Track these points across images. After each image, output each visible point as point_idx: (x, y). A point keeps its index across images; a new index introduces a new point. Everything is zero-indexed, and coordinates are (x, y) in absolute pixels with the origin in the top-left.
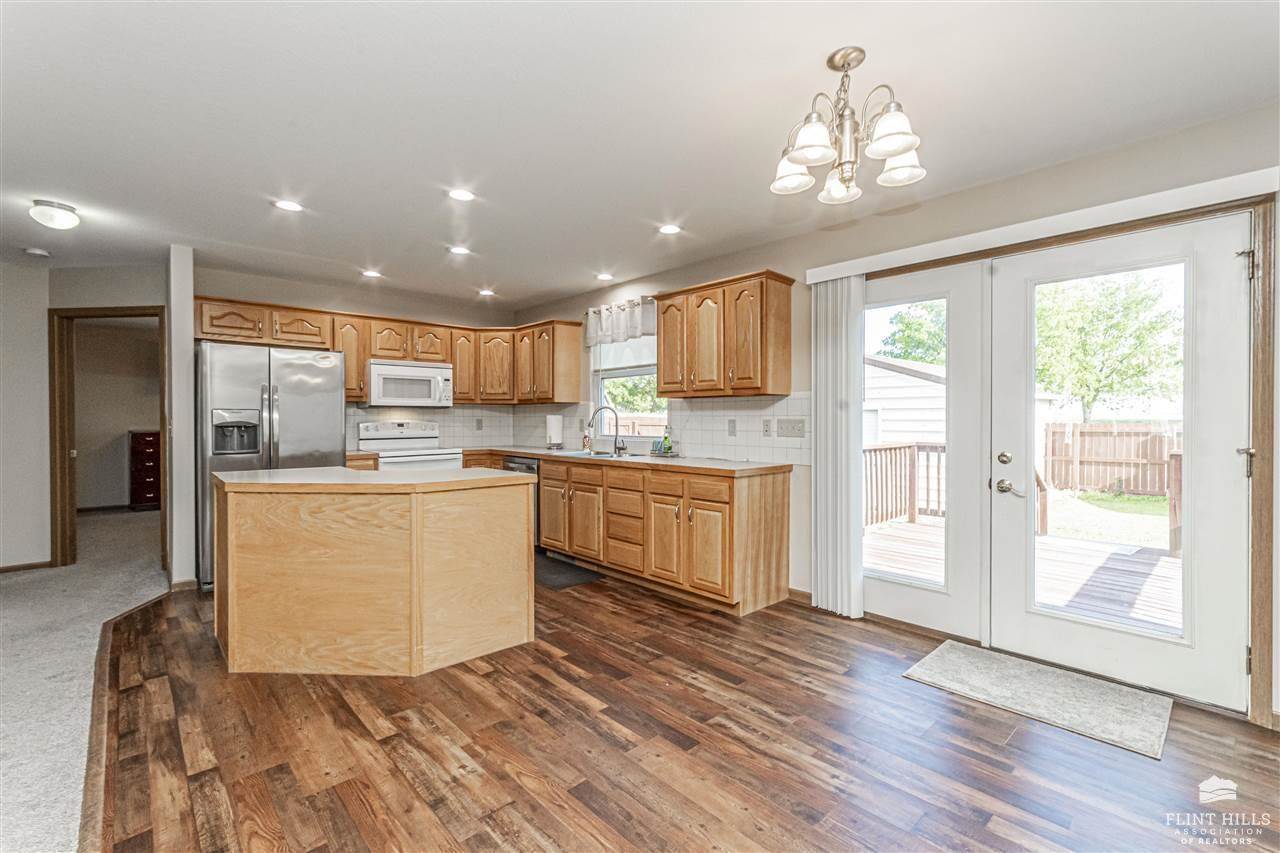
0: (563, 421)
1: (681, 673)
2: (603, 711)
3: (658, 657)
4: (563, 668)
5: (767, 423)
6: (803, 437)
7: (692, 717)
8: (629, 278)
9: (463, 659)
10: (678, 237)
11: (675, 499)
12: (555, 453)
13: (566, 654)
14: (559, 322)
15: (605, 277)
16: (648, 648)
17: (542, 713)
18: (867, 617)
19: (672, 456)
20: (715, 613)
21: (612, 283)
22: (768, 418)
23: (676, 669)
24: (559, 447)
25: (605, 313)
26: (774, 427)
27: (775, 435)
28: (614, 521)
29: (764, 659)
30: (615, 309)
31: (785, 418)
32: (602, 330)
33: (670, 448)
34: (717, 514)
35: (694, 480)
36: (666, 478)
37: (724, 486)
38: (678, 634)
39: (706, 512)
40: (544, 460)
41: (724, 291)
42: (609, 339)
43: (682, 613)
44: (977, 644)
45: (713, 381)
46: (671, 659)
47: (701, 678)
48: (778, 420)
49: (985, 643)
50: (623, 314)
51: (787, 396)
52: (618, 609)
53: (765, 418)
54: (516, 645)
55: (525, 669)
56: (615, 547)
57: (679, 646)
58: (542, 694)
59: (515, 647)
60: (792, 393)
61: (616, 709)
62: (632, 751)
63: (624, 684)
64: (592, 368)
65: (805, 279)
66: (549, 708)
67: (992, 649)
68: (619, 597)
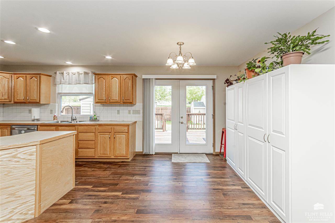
0: (40, 110)
1: (131, 178)
2: (122, 194)
3: (120, 177)
4: (96, 190)
5: (129, 111)
6: (140, 114)
7: (144, 186)
8: (79, 65)
9: (54, 202)
10: (111, 60)
11: (109, 133)
12: (36, 122)
13: (92, 186)
14: (42, 74)
15: (69, 63)
16: (115, 176)
17: (105, 203)
18: (156, 153)
19: (98, 121)
20: (122, 162)
21: (71, 65)
22: (130, 110)
23: (129, 178)
24: (38, 120)
25: (65, 74)
26: (132, 112)
27: (132, 114)
28: (81, 143)
29: (145, 168)
30: (70, 74)
31: (135, 110)
32: (64, 79)
33: (96, 118)
34: (124, 135)
35: (115, 127)
36: (104, 127)
37: (126, 128)
38: (119, 170)
39: (120, 136)
40: (40, 125)
41: (120, 76)
42: (68, 83)
43: (114, 165)
44: (177, 153)
45: (117, 100)
46: (124, 176)
47: (137, 177)
48: (133, 110)
49: (179, 153)
50: (74, 76)
51: (135, 104)
52: (93, 169)
53: (129, 110)
54: (70, 190)
55: (83, 195)
56: (81, 151)
57: (123, 173)
58: (99, 198)
59: (70, 191)
60: (137, 104)
61: (124, 192)
62: (140, 198)
63: (119, 186)
64: (57, 92)
65: (142, 77)
66: (106, 201)
67: (180, 153)
68: (89, 166)
